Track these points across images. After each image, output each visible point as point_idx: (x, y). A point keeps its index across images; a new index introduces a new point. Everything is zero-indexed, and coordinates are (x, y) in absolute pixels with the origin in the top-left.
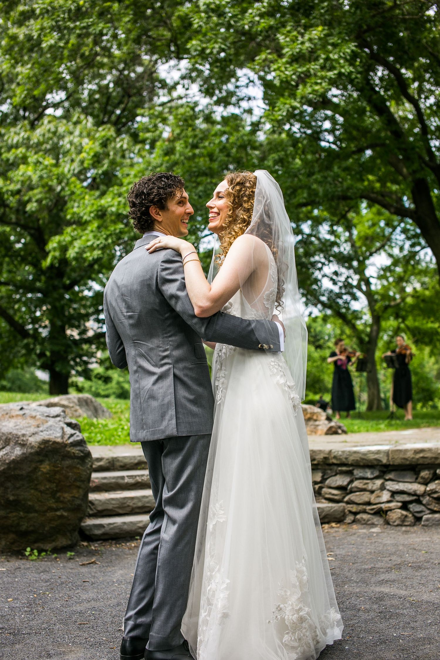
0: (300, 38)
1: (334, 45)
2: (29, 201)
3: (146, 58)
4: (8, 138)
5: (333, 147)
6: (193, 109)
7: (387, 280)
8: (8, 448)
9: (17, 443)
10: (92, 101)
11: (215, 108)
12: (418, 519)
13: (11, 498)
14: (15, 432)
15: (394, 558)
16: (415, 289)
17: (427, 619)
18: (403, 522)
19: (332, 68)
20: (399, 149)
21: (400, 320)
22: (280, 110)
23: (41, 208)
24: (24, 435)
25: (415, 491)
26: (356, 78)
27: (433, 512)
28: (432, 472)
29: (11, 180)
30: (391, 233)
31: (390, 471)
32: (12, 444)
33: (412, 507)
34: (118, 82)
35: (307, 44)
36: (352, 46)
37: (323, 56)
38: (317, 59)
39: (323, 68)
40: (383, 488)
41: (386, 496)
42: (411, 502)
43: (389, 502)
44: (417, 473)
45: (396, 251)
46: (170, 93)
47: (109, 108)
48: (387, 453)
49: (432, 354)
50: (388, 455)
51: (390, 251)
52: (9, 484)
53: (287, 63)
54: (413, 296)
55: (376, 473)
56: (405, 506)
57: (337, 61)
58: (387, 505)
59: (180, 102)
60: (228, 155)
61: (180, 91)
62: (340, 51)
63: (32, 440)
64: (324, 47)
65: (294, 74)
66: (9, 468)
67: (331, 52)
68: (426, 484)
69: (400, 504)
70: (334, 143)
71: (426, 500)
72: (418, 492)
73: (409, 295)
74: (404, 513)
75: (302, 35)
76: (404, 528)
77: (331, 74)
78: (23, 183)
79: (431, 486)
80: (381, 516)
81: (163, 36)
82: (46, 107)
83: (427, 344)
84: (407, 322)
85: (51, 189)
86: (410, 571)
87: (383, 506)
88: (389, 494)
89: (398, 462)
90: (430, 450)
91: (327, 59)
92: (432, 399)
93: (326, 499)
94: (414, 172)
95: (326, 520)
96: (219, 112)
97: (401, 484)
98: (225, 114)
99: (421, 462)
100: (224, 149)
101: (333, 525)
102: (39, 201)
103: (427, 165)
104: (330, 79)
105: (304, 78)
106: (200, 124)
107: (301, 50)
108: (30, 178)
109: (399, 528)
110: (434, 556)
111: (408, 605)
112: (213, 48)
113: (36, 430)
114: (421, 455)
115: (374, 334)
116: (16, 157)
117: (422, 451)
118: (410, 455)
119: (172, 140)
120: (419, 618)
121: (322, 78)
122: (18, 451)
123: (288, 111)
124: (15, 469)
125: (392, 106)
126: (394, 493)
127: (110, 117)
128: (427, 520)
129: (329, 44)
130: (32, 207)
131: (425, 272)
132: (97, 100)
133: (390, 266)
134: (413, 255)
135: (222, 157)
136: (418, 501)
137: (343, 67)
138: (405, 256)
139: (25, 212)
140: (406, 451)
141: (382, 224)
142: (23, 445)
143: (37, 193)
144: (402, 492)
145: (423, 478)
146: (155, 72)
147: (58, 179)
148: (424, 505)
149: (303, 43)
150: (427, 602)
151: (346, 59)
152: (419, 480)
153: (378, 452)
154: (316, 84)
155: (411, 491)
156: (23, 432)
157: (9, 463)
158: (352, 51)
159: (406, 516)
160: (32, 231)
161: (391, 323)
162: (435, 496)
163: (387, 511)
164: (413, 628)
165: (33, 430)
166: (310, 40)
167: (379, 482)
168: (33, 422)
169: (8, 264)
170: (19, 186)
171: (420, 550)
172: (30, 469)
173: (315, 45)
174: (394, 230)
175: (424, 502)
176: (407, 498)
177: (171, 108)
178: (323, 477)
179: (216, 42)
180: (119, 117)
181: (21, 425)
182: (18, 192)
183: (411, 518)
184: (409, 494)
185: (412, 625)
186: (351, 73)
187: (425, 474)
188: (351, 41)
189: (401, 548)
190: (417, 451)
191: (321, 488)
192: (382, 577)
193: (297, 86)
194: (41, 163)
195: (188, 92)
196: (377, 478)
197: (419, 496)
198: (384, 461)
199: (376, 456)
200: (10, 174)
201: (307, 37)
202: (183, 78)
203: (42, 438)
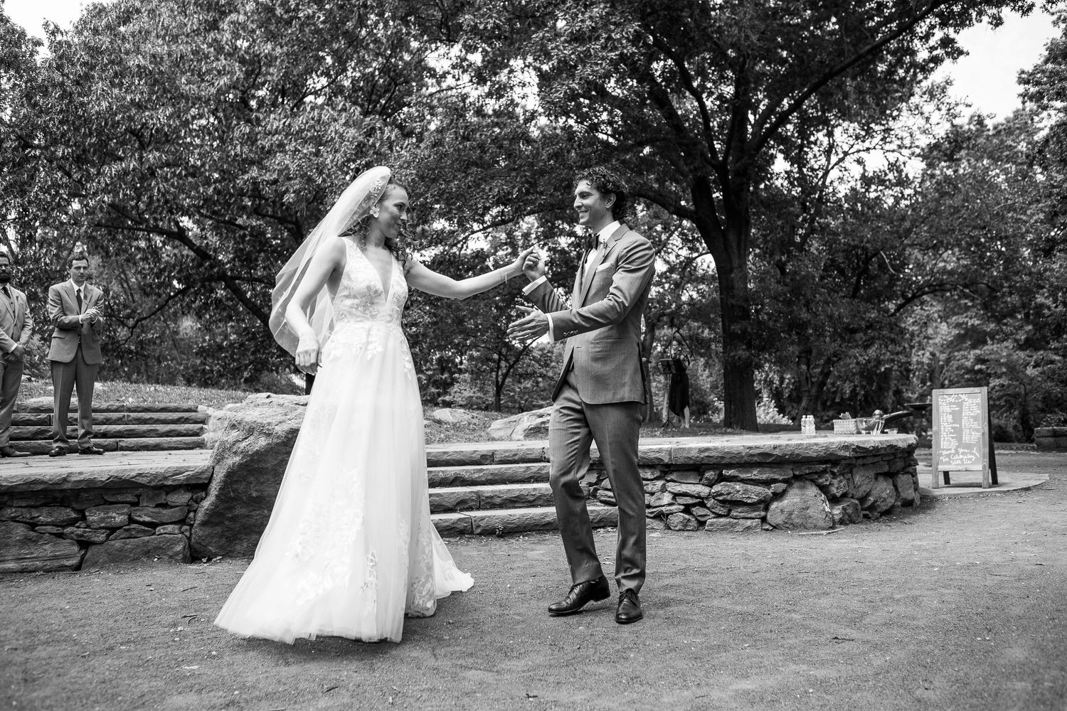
0: (580, 16)
1: (616, 24)
2: (287, 191)
3: (414, 45)
4: (267, 124)
5: (611, 140)
6: (464, 100)
7: (663, 288)
8: (252, 438)
9: (261, 432)
10: (355, 88)
11: (488, 100)
12: (702, 524)
13: (254, 495)
14: (259, 421)
15: (678, 563)
16: (691, 296)
17: (720, 625)
18: (684, 527)
19: (614, 49)
20: (680, 144)
21: (674, 330)
22: (557, 91)
23: (299, 199)
24: (269, 424)
25: (699, 493)
26: (639, 60)
27: (719, 516)
28: (717, 472)
29: (267, 170)
30: (668, 239)
31: (671, 472)
32: (256, 433)
33: (694, 510)
34: (384, 70)
35: (588, 23)
36: (635, 26)
37: (604, 35)
38: (597, 39)
39: (604, 48)
40: (663, 489)
41: (667, 498)
42: (694, 505)
43: (670, 505)
44: (701, 474)
45: (672, 258)
46: (439, 83)
47: (374, 97)
48: (670, 452)
49: (707, 365)
50: (670, 454)
51: (666, 257)
52: (252, 479)
53: (566, 41)
54: (689, 304)
55: (657, 474)
56: (687, 509)
57: (619, 40)
58: (668, 508)
59: (449, 93)
60: (500, 147)
61: (450, 81)
62: (623, 31)
63: (278, 428)
64: (605, 25)
65: (573, 53)
66: (252, 460)
67: (613, 31)
68: (711, 486)
69: (682, 507)
70: (613, 136)
71: (710, 503)
72: (702, 494)
73: (684, 303)
74: (687, 516)
75: (583, 14)
76: (686, 533)
77: (612, 55)
78: (280, 172)
79: (717, 488)
80: (661, 520)
81: (433, 15)
82: (305, 95)
83: (702, 356)
84: (681, 331)
85: (310, 180)
86: (696, 576)
87: (663, 509)
88: (671, 496)
89: (680, 461)
90: (716, 449)
91: (609, 38)
92: (705, 413)
93: (601, 502)
94: (696, 169)
95: (602, 524)
96: (491, 105)
97: (683, 485)
98: (497, 107)
99: (706, 461)
100: (496, 140)
101: (609, 529)
102: (297, 192)
103: (710, 163)
104: (611, 60)
105: (584, 59)
106: (471, 117)
107: (581, 28)
108: (287, 167)
109: (681, 533)
110: (721, 561)
111: (697, 611)
112: (487, 23)
113: (284, 418)
114: (706, 454)
115: (648, 343)
116: (272, 145)
117: (707, 449)
118: (694, 454)
119: (440, 131)
120: (711, 624)
121: (603, 59)
122: (262, 442)
123: (566, 93)
124: (259, 461)
125: (674, 99)
126: (676, 495)
127: (375, 106)
128: (711, 525)
129: (611, 23)
130: (289, 198)
131: (703, 279)
132: (361, 89)
133: (665, 273)
134: (690, 261)
135: (493, 149)
136: (702, 505)
137: (626, 47)
138: (681, 262)
139: (283, 204)
140: (690, 449)
141: (659, 228)
142: (268, 435)
143: (296, 184)
144: (685, 495)
145: (707, 479)
146: (423, 60)
147: (317, 169)
148: (708, 508)
149: (582, 21)
150: (718, 608)
151: (627, 39)
152: (704, 481)
153: (660, 451)
154: (597, 64)
155: (694, 493)
156: (269, 420)
157: (252, 455)
158: (635, 31)
159: (689, 520)
160: (290, 226)
161: (666, 332)
162: (721, 498)
163: (668, 515)
164: (706, 635)
165: (280, 418)
166: (591, 18)
167: (659, 483)
168: (280, 410)
169: (263, 261)
170: (275, 176)
171: (706, 555)
172: (276, 462)
173: (596, 23)
174: (671, 235)
175: (708, 505)
176: (690, 501)
177: (439, 99)
178: (598, 478)
179: (491, 17)
180: (384, 108)
181: (267, 415)
182: (275, 182)
183: (694, 523)
184: (692, 496)
185: (704, 631)
186: (633, 54)
187: (710, 474)
188: (634, 20)
189: (684, 552)
190: (701, 451)
191: (596, 490)
192: (666, 582)
193: (575, 67)
194: (299, 151)
195: (459, 83)
196: (657, 479)
197: (702, 498)
198: (666, 461)
199: (657, 455)
200: (266, 163)
201: (587, 15)
202: (454, 67)
203: (290, 426)
